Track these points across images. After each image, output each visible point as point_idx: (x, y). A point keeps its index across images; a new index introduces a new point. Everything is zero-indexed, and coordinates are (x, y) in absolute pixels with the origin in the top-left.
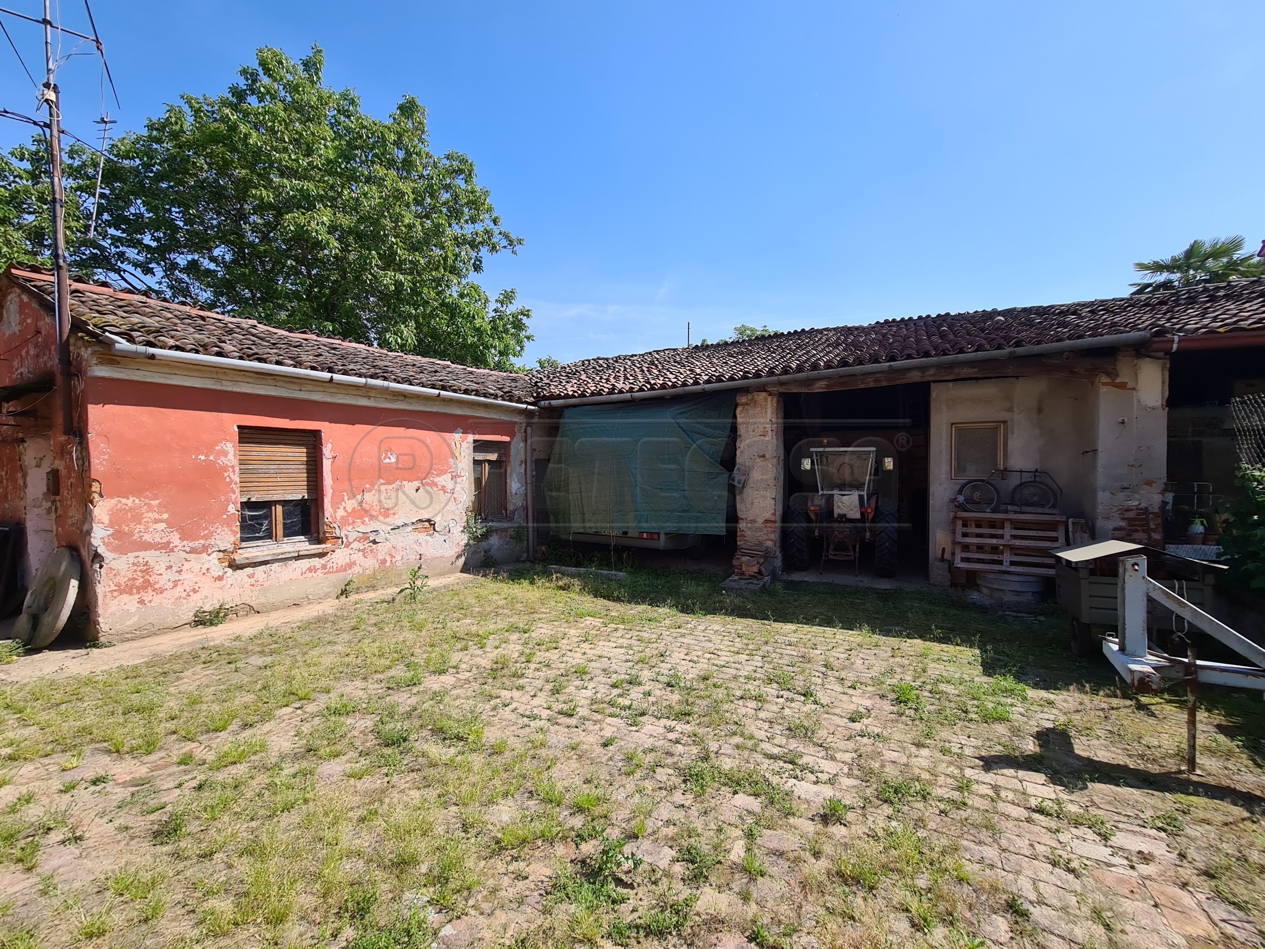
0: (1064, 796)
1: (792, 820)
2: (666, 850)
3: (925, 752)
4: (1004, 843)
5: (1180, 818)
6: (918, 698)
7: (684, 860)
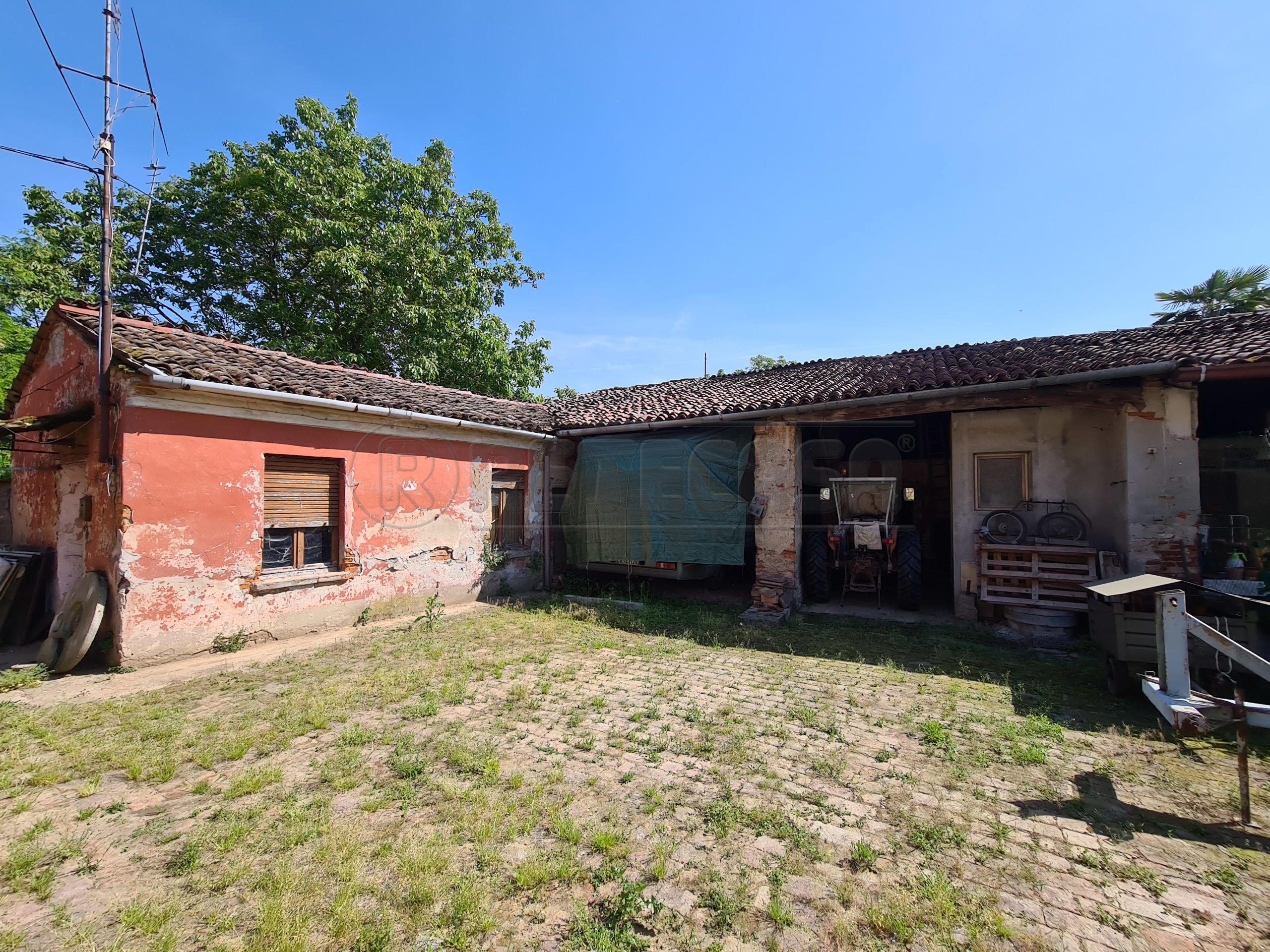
0: (1108, 846)
1: (818, 866)
2: (687, 894)
3: (956, 795)
4: (1046, 896)
5: (1237, 874)
6: (947, 737)
7: (705, 906)
